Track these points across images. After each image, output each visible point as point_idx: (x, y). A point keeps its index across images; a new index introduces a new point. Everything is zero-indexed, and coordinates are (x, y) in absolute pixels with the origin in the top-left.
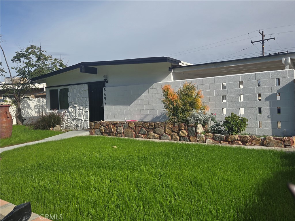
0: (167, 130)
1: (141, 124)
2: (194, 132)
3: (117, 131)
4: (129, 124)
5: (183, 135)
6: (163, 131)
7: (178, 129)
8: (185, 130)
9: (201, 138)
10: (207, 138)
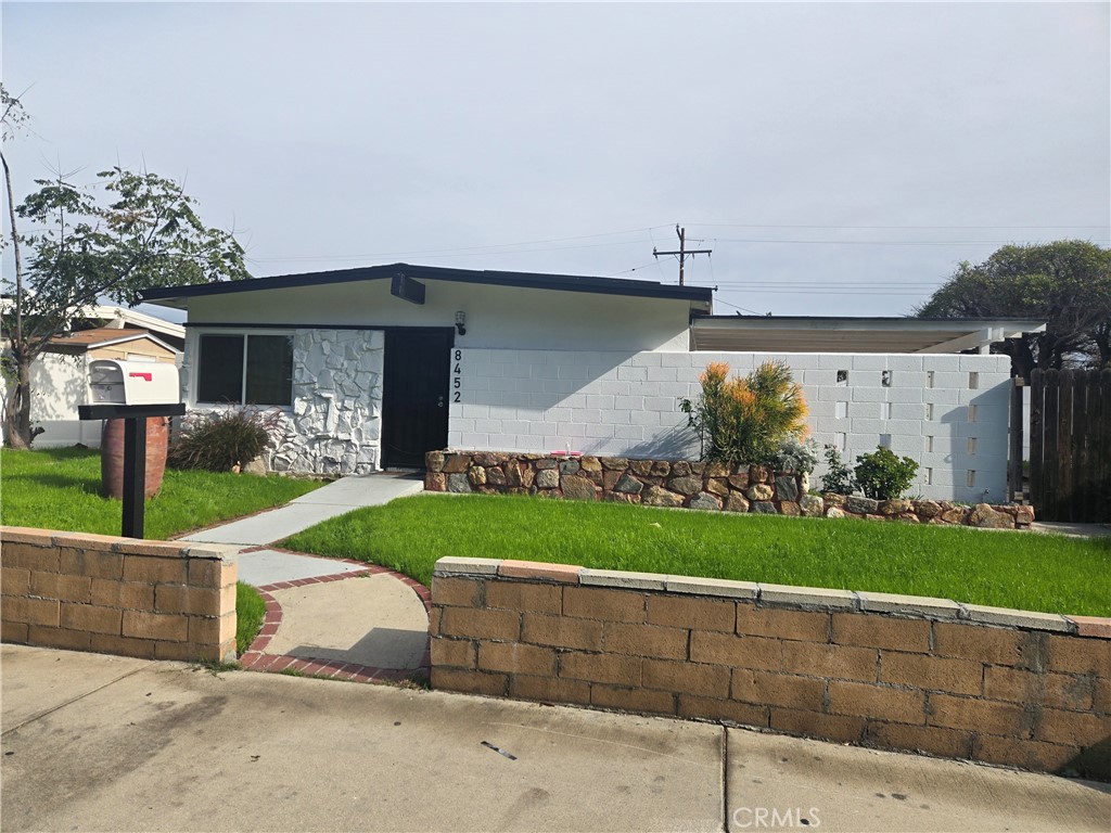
0: (713, 482)
1: (625, 465)
2: (793, 489)
3: (535, 481)
4: (584, 463)
5: (761, 498)
6: (699, 485)
7: (746, 482)
8: (766, 483)
9: (814, 504)
10: (829, 506)
